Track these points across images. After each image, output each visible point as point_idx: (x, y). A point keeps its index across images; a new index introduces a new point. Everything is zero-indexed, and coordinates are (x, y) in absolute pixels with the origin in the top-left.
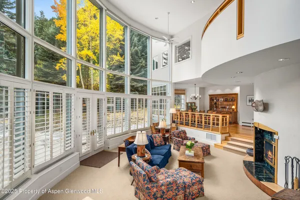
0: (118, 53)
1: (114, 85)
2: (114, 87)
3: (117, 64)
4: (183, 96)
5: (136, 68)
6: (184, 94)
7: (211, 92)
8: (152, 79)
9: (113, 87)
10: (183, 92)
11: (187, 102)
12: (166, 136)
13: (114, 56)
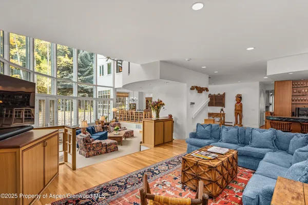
0: (66, 55)
1: (62, 85)
2: (62, 87)
3: (65, 65)
4: (127, 98)
5: (86, 71)
6: (128, 96)
7: (147, 96)
8: (98, 84)
9: (60, 87)
10: (127, 95)
11: (130, 103)
12: (105, 126)
13: (62, 57)
